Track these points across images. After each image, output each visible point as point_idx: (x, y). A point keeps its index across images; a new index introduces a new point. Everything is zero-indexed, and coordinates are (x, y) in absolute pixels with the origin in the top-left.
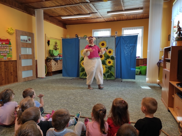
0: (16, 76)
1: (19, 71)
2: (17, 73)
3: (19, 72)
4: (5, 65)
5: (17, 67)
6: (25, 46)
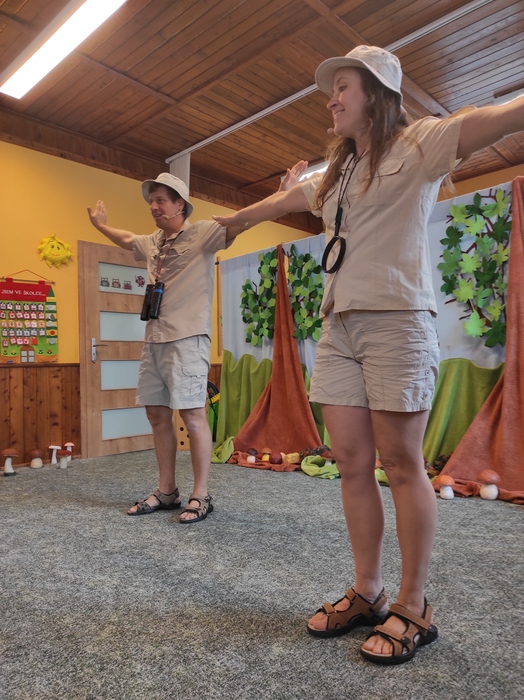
0: (73, 431)
1: (89, 411)
2: (78, 417)
3: (87, 414)
4: (24, 384)
5: (79, 393)
6: (119, 308)
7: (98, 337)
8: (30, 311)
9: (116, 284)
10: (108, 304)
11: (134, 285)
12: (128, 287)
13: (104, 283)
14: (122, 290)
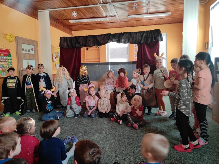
6: (28, 58)
7: (23, 67)
8: (4, 59)
9: (26, 50)
10: (25, 57)
11: (31, 51)
12: (29, 51)
13: (23, 50)
14: (28, 52)
